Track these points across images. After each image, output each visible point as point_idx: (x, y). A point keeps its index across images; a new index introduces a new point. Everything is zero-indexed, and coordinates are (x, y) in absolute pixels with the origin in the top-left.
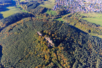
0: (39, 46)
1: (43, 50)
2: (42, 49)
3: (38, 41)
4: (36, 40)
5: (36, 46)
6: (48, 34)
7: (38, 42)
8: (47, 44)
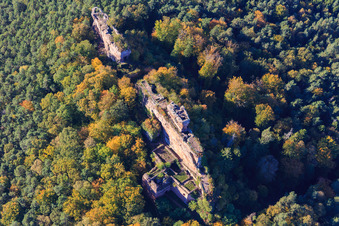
0: (60, 164)
1: (84, 208)
2: (75, 196)
3: (72, 108)
4: (59, 88)
5: (30, 152)
6: (188, 65)
7: (62, 112)
8: (141, 161)
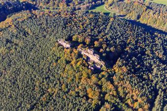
0: (70, 72)
1: (80, 79)
2: (77, 77)
3: (66, 60)
4: (60, 58)
5: (62, 73)
7: (64, 62)
8: (86, 65)
